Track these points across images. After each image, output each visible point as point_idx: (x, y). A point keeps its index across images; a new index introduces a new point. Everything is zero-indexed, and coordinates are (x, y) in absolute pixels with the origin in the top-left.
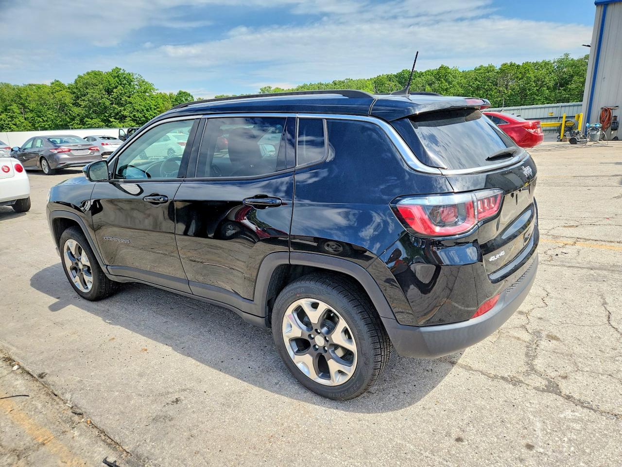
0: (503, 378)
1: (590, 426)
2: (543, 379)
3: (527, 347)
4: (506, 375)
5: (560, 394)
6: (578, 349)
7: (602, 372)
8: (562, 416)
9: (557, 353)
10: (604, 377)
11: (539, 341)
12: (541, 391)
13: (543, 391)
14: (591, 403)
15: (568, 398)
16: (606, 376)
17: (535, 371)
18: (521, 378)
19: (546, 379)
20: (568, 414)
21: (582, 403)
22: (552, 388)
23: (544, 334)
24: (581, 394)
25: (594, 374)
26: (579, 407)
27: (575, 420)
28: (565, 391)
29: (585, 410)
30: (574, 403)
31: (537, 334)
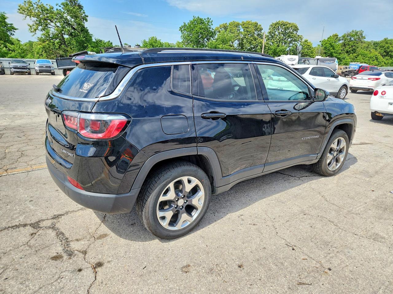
0: (63, 215)
1: (10, 219)
2: (43, 227)
3: (67, 239)
4: (63, 217)
5: (31, 225)
6: (34, 259)
7: (11, 252)
8: (24, 216)
9: (46, 247)
10: (9, 249)
11: (63, 248)
12: (40, 221)
13: (39, 221)
14: (12, 230)
15: (25, 225)
16: (7, 251)
17: (50, 228)
18: (55, 220)
19: (42, 228)
20: (21, 218)
21: (17, 227)
22: (36, 225)
23: (65, 257)
24: (19, 231)
25: (16, 247)
26: (17, 224)
27: (17, 217)
28: (28, 227)
29: (14, 225)
30: (21, 225)
31: (71, 254)
